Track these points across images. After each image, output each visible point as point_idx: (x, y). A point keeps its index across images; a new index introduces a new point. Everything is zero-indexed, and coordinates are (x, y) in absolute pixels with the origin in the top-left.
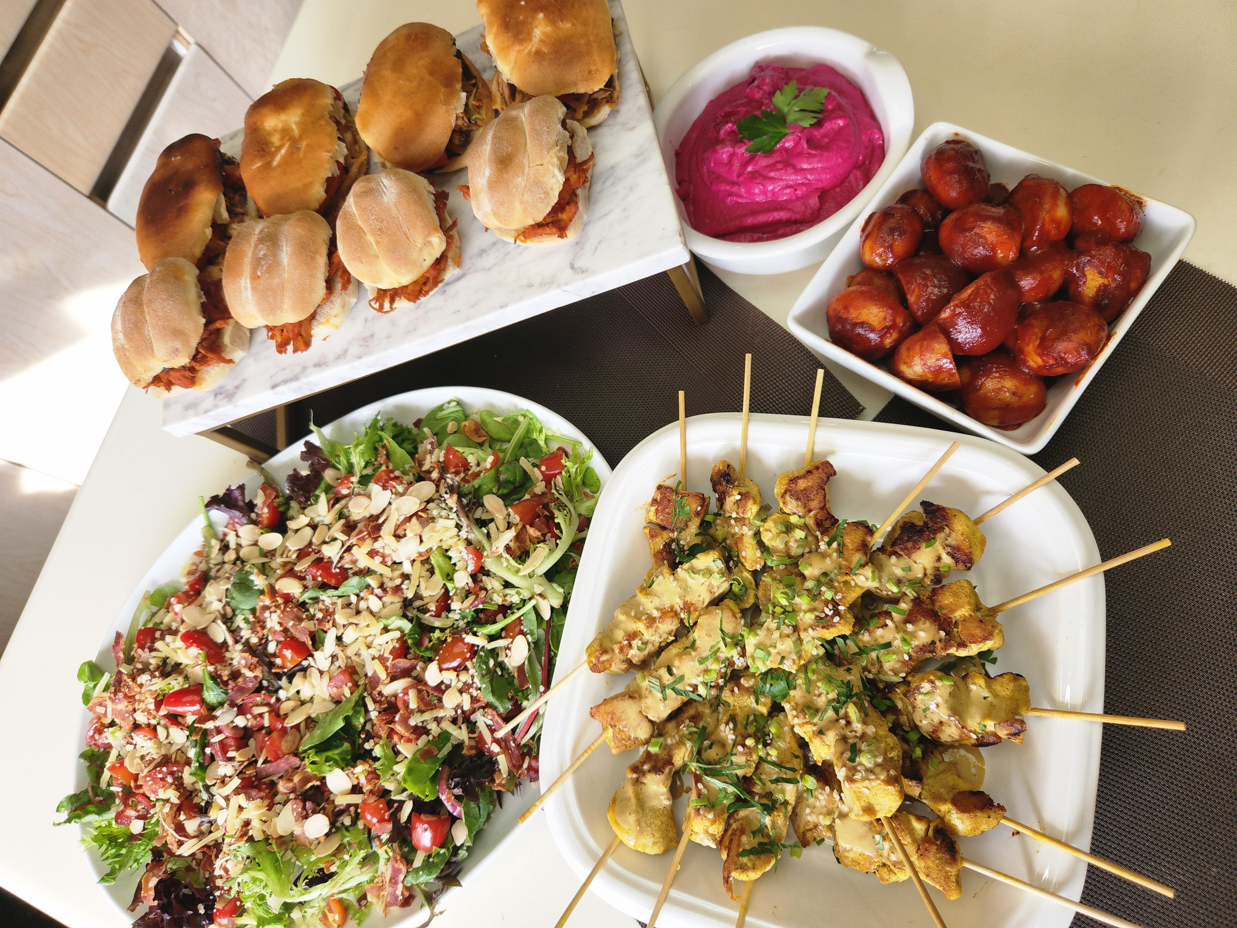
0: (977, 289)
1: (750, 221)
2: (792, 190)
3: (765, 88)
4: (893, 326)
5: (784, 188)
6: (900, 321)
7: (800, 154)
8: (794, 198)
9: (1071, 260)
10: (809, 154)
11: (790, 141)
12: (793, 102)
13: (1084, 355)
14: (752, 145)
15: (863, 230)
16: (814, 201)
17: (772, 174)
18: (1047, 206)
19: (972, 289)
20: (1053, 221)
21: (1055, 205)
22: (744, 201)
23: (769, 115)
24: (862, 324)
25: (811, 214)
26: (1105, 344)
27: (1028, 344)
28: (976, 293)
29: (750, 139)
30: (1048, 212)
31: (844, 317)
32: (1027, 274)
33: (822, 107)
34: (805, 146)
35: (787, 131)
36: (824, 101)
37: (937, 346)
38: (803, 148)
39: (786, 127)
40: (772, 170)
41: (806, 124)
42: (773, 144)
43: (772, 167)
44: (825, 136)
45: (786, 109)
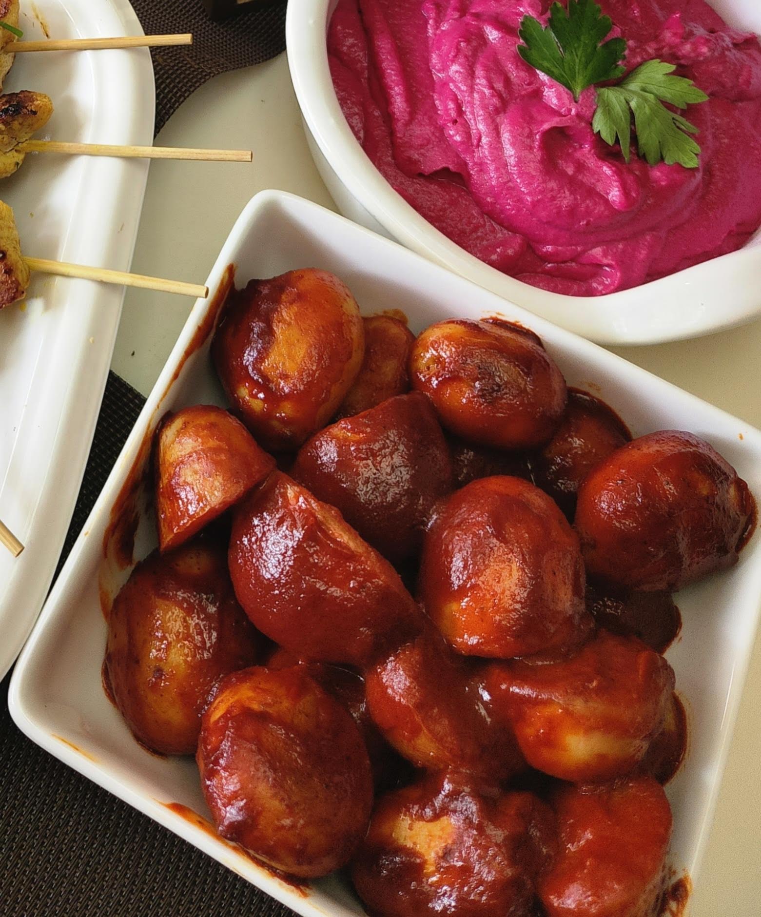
0: (352, 557)
1: (384, 45)
2: (453, 114)
3: (688, 47)
4: (274, 397)
5: (455, 100)
6: (286, 410)
7: (527, 119)
8: (441, 122)
9: (471, 780)
10: (531, 135)
11: (559, 98)
12: (651, 97)
13: (232, 814)
14: (541, 28)
15: (498, 323)
16: (436, 161)
17: (479, 72)
18: (579, 705)
19: (352, 545)
20: (552, 725)
21: (589, 727)
22: (430, 31)
23: (612, 53)
24: (268, 333)
25: (409, 159)
26: (274, 872)
27: (255, 689)
28: (343, 555)
29: (551, 23)
30: (567, 712)
31: (283, 297)
32: (415, 677)
33: (652, 157)
34: (546, 126)
35: (578, 90)
36: (669, 161)
37: (218, 481)
38: (542, 122)
39: (586, 88)
40: (487, 69)
41: (599, 124)
42: (546, 64)
43: (496, 69)
44: (580, 167)
45: (634, 86)
